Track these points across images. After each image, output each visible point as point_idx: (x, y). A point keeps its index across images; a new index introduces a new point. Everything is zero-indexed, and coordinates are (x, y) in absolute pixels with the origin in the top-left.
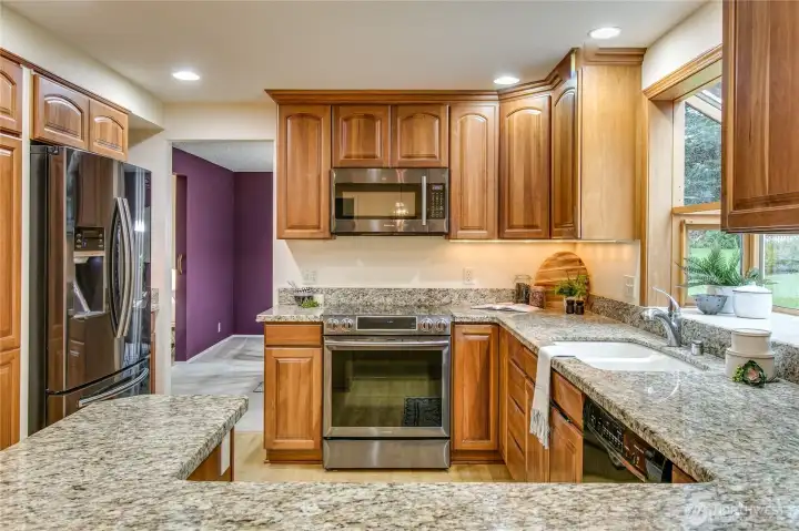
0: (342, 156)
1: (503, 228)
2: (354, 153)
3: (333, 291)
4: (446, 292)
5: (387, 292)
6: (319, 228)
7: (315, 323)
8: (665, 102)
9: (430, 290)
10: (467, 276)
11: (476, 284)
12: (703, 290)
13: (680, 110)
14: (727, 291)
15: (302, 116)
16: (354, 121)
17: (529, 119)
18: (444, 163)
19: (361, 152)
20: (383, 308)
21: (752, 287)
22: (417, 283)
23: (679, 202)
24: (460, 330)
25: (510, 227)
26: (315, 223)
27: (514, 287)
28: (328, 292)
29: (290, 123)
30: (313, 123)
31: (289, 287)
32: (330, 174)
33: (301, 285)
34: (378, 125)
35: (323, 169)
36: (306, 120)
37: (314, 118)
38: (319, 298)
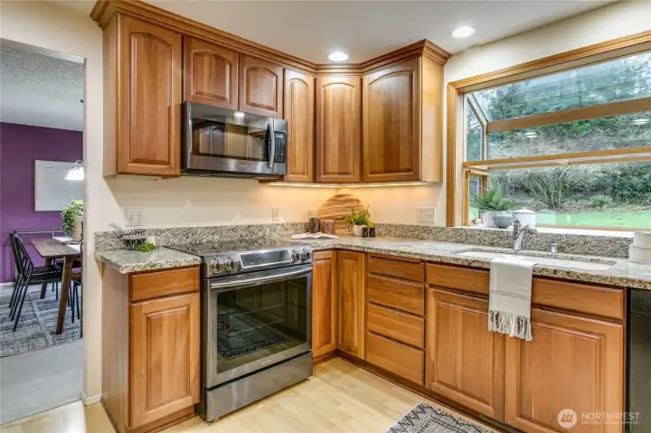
1: (319, 174)
2: (205, 90)
3: (161, 231)
4: (261, 227)
5: (215, 230)
6: (168, 163)
7: (195, 266)
8: (460, 93)
9: (249, 226)
10: (275, 213)
11: (281, 220)
15: (149, 37)
16: (206, 59)
18: (280, 115)
19: (212, 91)
20: (210, 246)
22: (239, 221)
25: (325, 173)
26: (164, 158)
27: (307, 220)
28: (158, 232)
29: (134, 40)
30: (160, 46)
31: (111, 230)
32: (183, 107)
33: (125, 226)
34: (228, 67)
35: (175, 101)
36: (154, 42)
37: (164, 42)
38: (152, 240)
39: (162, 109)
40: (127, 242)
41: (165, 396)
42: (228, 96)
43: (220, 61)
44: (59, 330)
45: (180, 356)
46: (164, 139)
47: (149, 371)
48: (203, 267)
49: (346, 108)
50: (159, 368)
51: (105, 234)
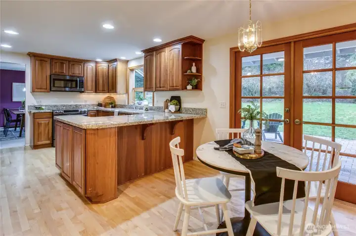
0: (54, 72)
1: (96, 91)
2: (57, 71)
3: (47, 106)
4: (80, 105)
5: (64, 106)
6: (46, 89)
7: (50, 112)
8: (132, 70)
9: (76, 105)
10: (86, 101)
11: (88, 103)
12: (138, 101)
13: (134, 72)
14: (142, 101)
15: (41, 60)
16: (58, 64)
17: (103, 68)
18: (82, 76)
19: (60, 71)
21: (145, 100)
22: (72, 103)
23: (134, 87)
24: (89, 112)
25: (99, 90)
26: (45, 88)
27: (97, 104)
28: (45, 106)
29: (37, 62)
30: (44, 62)
31: (32, 105)
32: (51, 76)
33: (36, 104)
34: (65, 65)
35: (48, 74)
36: (42, 61)
37: (45, 61)
38: (43, 107)
39: (45, 76)
40: (36, 108)
41: (43, 139)
42: (65, 72)
43: (62, 63)
44: (20, 136)
45: (47, 132)
46: (46, 83)
47: (38, 134)
48: (53, 112)
49: (104, 73)
50: (41, 133)
51: (31, 106)
